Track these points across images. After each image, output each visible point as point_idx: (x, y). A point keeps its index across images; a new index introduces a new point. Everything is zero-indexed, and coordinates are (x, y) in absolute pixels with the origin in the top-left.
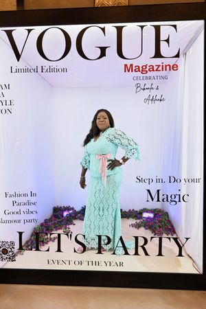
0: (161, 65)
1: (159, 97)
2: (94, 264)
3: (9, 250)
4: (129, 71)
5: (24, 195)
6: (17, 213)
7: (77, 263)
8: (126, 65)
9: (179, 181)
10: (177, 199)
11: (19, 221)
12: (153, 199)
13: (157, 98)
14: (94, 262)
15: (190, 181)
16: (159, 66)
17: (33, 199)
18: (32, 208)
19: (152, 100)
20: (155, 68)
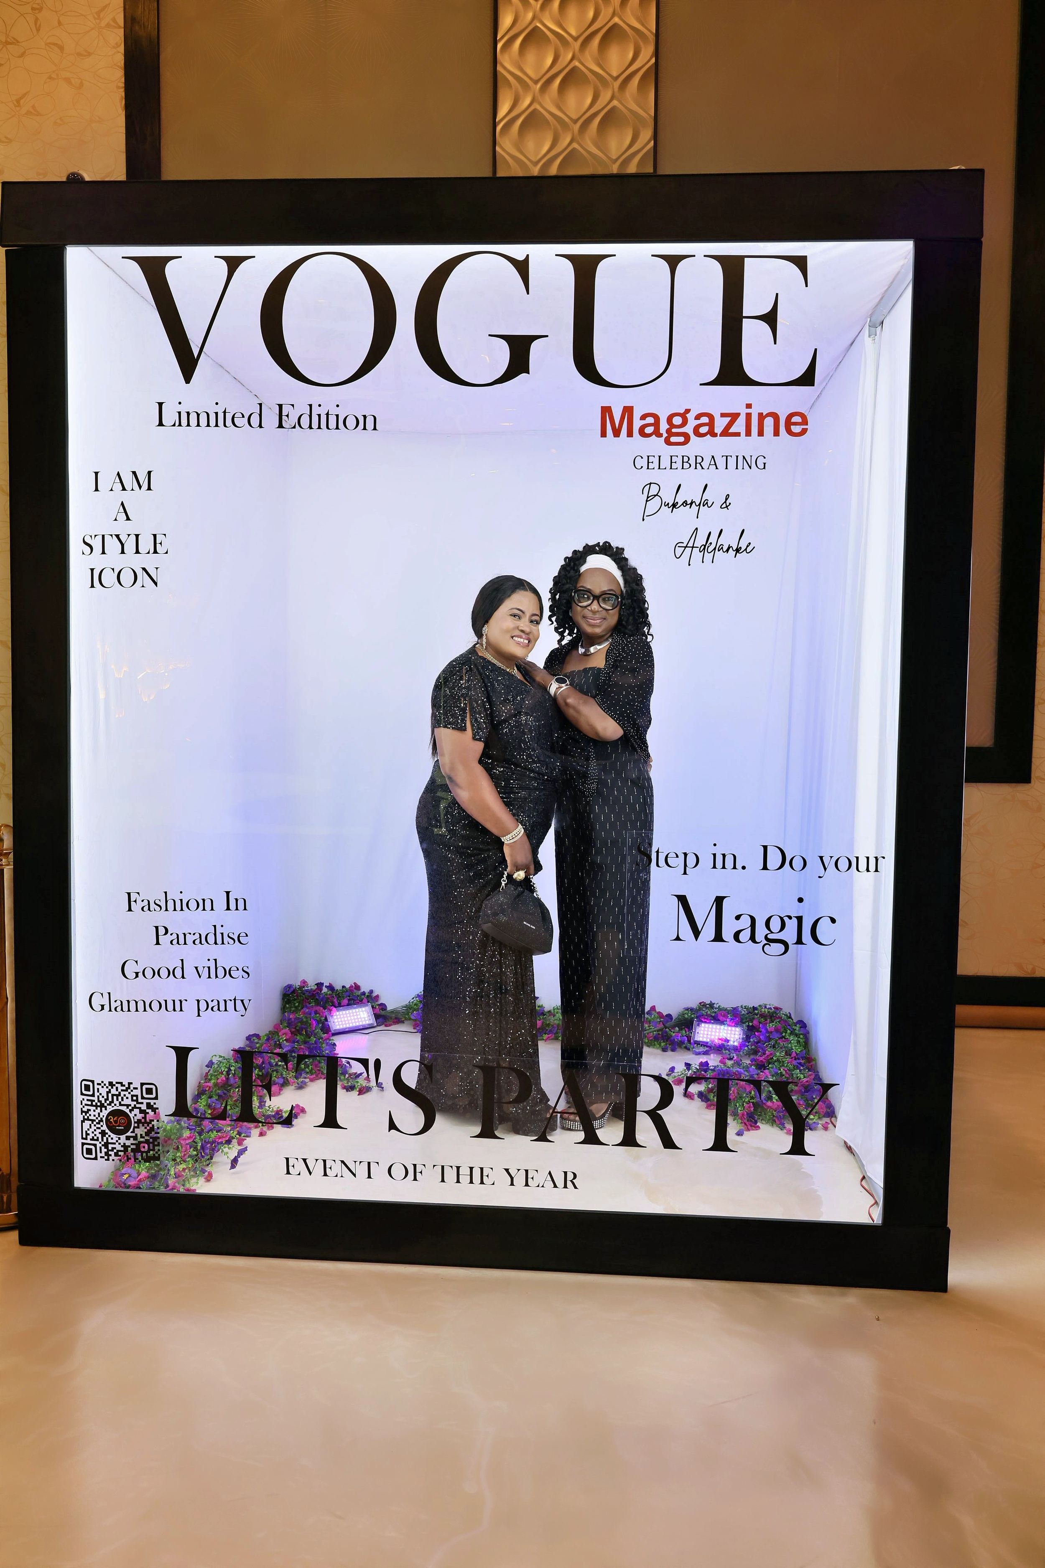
0: (743, 411)
1: (729, 539)
2: (465, 1179)
3: (135, 1115)
4: (617, 433)
5: (201, 905)
6: (171, 973)
7: (398, 1171)
8: (606, 411)
9: (797, 864)
10: (789, 934)
11: (178, 1006)
12: (696, 933)
13: (725, 541)
14: (465, 1171)
15: (844, 864)
16: (734, 417)
17: (233, 923)
18: (229, 956)
19: (704, 548)
20: (720, 424)
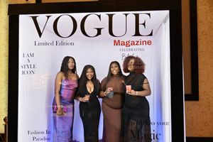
5: (42, 133)
9: (153, 124)
10: (152, 137)
15: (162, 124)
20: (136, 43)
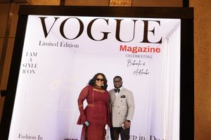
0: (148, 47)
1: (145, 71)
4: (123, 50)
5: (33, 138)
19: (139, 73)
20: (143, 50)
